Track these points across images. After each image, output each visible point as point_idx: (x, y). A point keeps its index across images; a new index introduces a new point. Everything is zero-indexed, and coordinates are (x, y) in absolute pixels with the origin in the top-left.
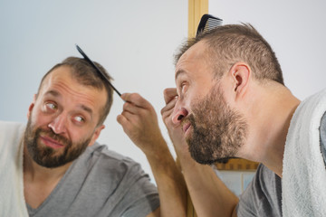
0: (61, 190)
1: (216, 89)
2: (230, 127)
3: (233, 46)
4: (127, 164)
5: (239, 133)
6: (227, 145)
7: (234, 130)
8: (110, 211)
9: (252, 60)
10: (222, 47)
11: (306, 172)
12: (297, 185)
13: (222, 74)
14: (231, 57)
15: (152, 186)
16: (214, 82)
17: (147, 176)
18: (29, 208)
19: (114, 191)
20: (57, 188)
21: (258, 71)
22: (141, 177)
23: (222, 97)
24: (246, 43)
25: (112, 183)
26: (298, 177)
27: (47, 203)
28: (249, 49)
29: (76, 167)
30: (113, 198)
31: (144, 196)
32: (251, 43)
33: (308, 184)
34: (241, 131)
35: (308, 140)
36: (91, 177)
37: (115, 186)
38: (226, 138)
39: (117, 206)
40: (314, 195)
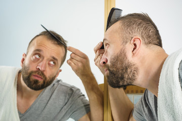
0: (37, 103)
1: (123, 51)
2: (129, 70)
3: (134, 26)
4: (73, 89)
5: (134, 73)
6: (128, 79)
7: (131, 71)
8: (64, 114)
9: (143, 34)
10: (129, 26)
11: (171, 93)
12: (166, 99)
13: (126, 42)
14: (132, 32)
15: (87, 100)
16: (122, 47)
17: (84, 95)
18: (20, 113)
19: (66, 103)
20: (35, 102)
21: (146, 40)
22: (81, 96)
23: (125, 55)
24: (141, 25)
25: (65, 99)
26: (167, 95)
27: (29, 110)
28: (143, 28)
29: (46, 91)
30: (65, 107)
31: (83, 105)
32: (144, 24)
33: (172, 99)
34: (135, 72)
35: (173, 75)
36: (53, 96)
37: (66, 101)
38: (127, 75)
39: (67, 111)
40: (175, 104)
